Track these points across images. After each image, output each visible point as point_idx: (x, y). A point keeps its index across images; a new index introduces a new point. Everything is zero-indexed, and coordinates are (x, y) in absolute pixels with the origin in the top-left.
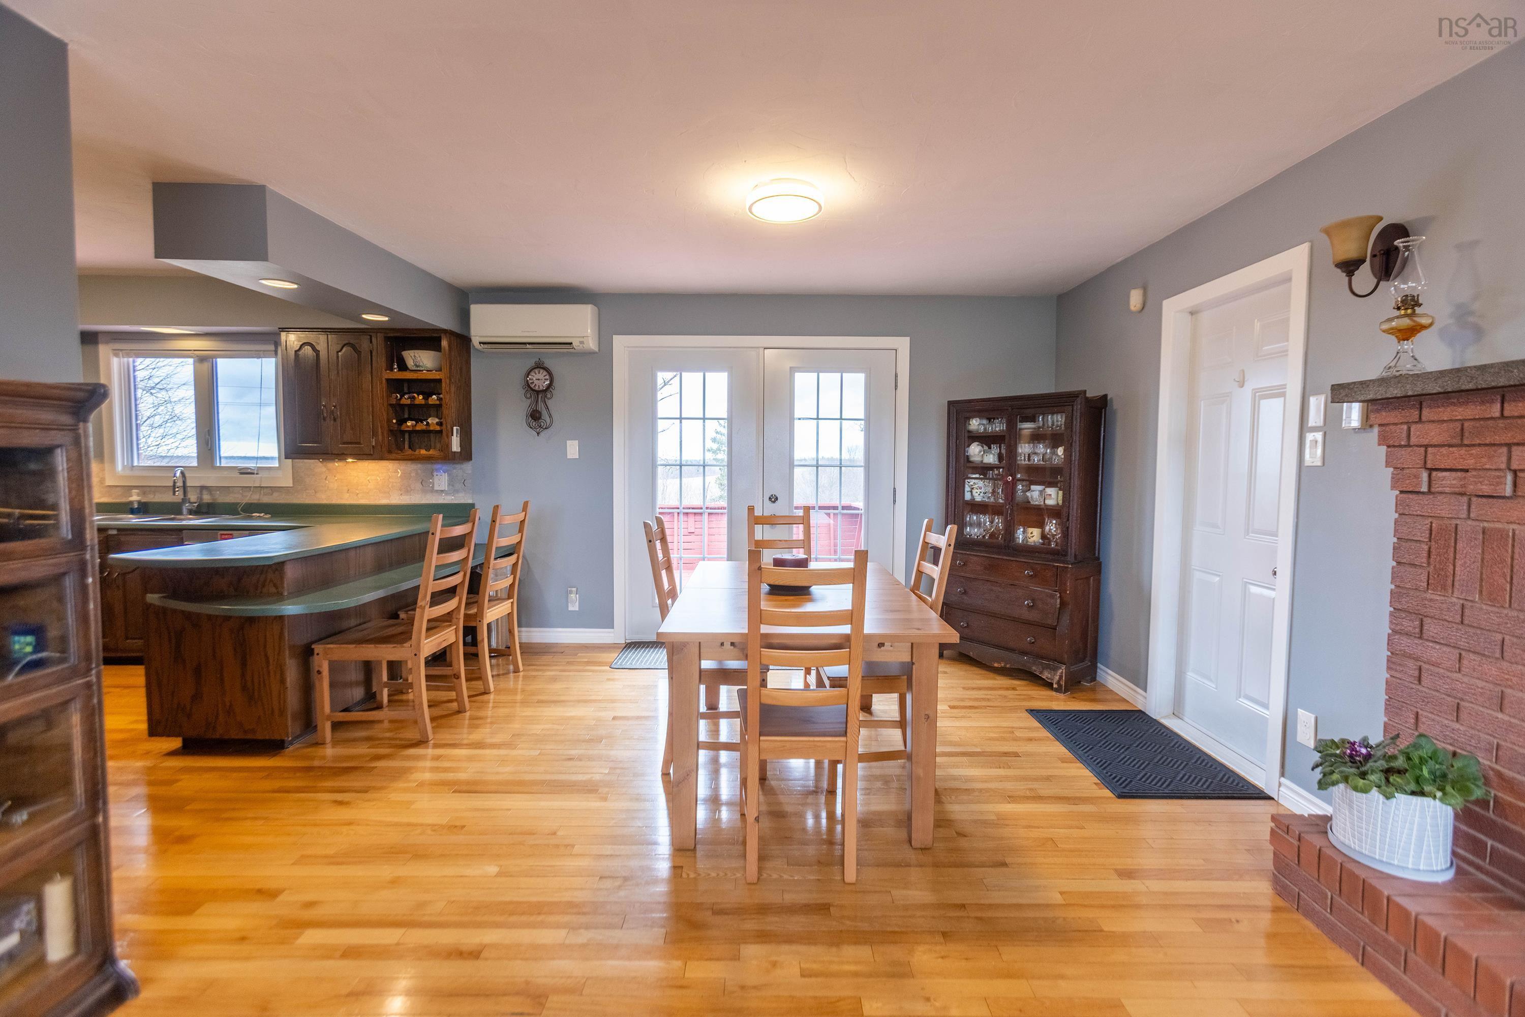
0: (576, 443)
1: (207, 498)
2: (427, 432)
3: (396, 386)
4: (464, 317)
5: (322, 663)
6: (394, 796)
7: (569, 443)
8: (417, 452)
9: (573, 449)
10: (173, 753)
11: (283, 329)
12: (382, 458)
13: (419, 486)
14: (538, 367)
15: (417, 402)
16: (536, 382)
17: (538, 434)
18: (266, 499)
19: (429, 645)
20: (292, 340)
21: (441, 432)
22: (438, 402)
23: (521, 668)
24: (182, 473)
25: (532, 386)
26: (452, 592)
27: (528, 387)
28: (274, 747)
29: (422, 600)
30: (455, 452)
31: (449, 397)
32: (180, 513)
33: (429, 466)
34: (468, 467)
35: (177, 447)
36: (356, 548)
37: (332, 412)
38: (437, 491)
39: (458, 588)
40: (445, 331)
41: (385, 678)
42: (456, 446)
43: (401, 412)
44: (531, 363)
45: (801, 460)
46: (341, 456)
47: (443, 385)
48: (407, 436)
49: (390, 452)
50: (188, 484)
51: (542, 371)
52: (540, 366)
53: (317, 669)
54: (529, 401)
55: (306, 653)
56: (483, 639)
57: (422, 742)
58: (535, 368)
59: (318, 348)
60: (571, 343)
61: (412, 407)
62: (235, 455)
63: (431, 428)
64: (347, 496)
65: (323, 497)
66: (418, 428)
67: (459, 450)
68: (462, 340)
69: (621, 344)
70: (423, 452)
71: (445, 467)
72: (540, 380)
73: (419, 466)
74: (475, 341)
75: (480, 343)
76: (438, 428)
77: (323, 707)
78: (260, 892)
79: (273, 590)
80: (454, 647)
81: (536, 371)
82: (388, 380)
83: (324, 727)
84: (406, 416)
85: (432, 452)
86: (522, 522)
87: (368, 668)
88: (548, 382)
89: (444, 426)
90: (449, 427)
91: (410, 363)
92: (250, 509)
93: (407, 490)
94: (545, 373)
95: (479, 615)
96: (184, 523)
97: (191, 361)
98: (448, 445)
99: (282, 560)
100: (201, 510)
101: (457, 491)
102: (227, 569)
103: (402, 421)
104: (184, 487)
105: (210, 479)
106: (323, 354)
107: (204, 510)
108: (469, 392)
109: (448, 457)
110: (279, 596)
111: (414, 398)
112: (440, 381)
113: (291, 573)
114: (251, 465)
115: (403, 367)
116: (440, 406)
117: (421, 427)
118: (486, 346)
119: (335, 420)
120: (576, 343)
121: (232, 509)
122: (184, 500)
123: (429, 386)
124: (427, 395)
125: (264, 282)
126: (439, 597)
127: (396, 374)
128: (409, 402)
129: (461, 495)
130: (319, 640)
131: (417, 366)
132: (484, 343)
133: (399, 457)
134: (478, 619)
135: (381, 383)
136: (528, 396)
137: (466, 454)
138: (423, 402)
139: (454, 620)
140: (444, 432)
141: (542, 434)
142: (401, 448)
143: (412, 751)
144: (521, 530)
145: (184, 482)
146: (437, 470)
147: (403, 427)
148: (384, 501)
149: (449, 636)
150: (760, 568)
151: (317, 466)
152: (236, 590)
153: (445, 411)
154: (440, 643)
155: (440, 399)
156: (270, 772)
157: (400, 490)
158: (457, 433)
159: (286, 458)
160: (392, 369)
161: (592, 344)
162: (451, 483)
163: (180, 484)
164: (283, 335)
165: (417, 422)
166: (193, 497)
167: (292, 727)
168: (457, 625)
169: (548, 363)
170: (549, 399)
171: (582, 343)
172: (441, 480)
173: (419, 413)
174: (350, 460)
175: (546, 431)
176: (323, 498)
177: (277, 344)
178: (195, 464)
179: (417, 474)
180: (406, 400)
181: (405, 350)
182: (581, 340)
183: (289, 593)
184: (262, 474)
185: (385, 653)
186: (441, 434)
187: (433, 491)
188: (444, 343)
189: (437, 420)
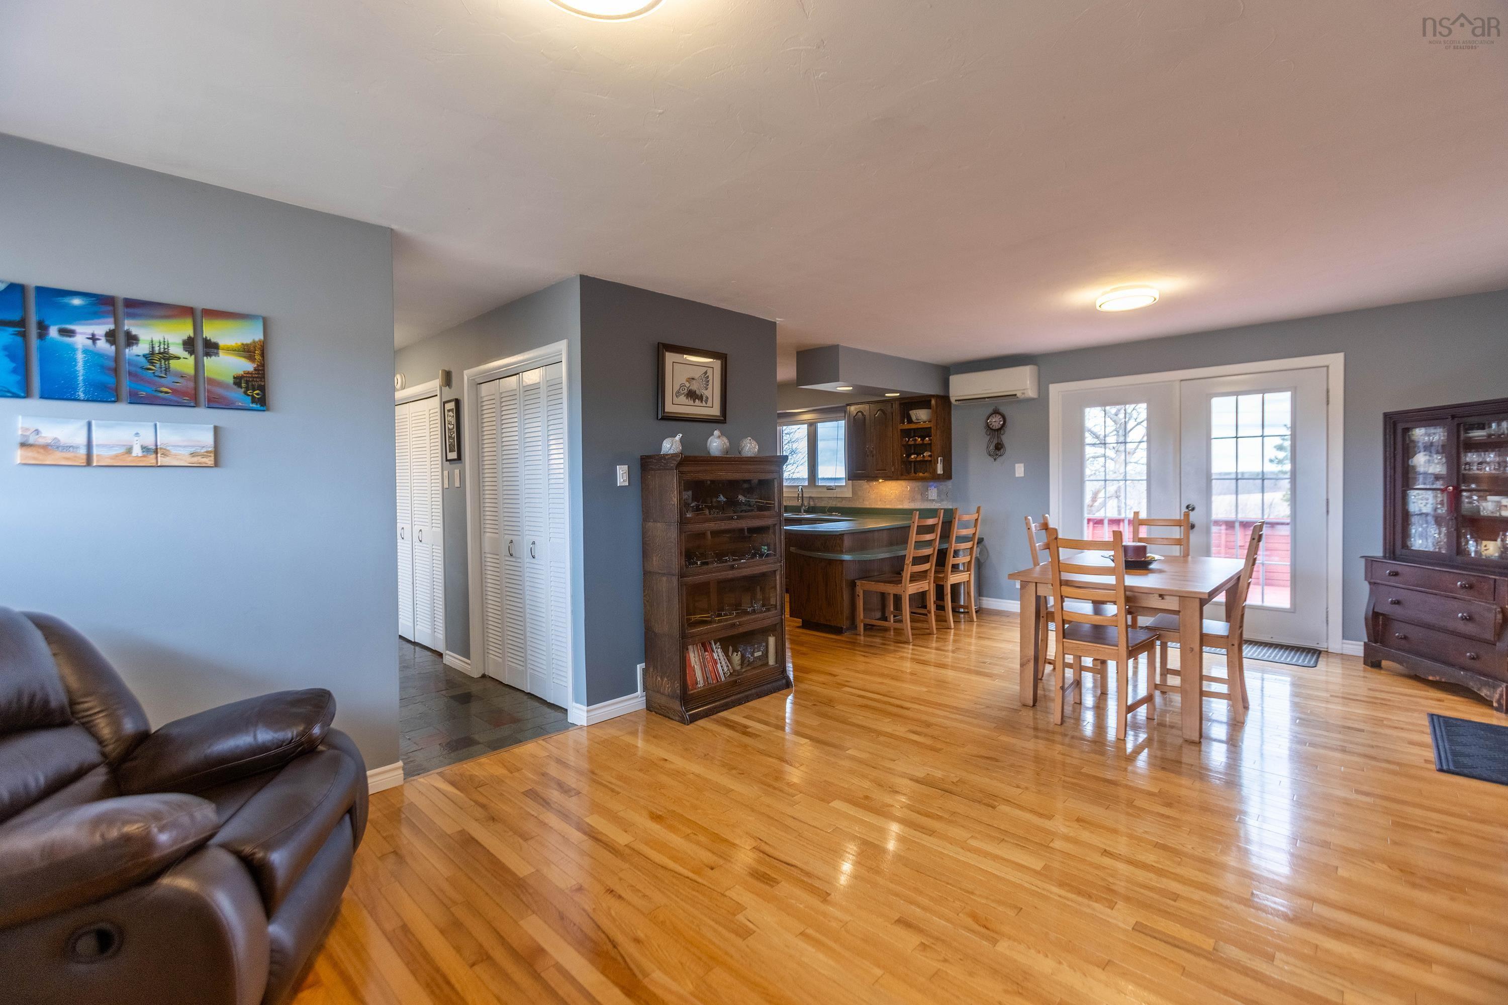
0: (1022, 465)
1: (812, 504)
2: (924, 462)
3: (907, 433)
4: (946, 384)
5: (860, 591)
6: (887, 658)
7: (1017, 465)
8: (917, 475)
9: (1020, 470)
10: (799, 627)
11: (848, 405)
12: (897, 479)
13: (919, 497)
14: (995, 413)
15: (917, 443)
16: (993, 424)
17: (995, 460)
18: (839, 505)
19: (912, 588)
20: (853, 409)
21: (931, 461)
22: (930, 442)
23: (975, 619)
24: (801, 489)
25: (991, 426)
26: (926, 559)
27: (988, 427)
28: (838, 631)
29: (908, 560)
30: (939, 474)
31: (937, 439)
32: (801, 512)
33: (926, 484)
34: (949, 484)
35: (794, 473)
36: (878, 530)
37: (872, 452)
38: (930, 500)
39: (931, 557)
40: (933, 396)
41: (892, 609)
42: (940, 470)
43: (910, 449)
44: (990, 410)
45: (1220, 474)
46: (875, 478)
47: (932, 430)
48: (913, 464)
49: (902, 475)
50: (804, 496)
51: (997, 415)
52: (996, 412)
53: (857, 593)
54: (989, 437)
55: (853, 585)
56: (947, 594)
57: (907, 643)
58: (993, 414)
59: (865, 414)
60: (1015, 395)
61: (916, 446)
62: (825, 477)
63: (926, 459)
64: (879, 503)
65: (867, 503)
66: (918, 459)
67: (942, 473)
68: (944, 400)
69: (1056, 391)
70: (921, 474)
71: (935, 484)
72: (996, 421)
73: (920, 483)
74: (953, 400)
75: (956, 401)
76: (930, 459)
77: (860, 616)
78: (830, 674)
79: (839, 549)
80: (928, 593)
81: (994, 415)
82: (901, 430)
83: (860, 626)
84: (913, 451)
85: (926, 474)
86: (977, 520)
87: (883, 596)
88: (1002, 423)
89: (933, 458)
90: (935, 458)
91: (914, 418)
92: (832, 510)
93: (913, 500)
94: (1000, 417)
95: (945, 578)
96: (802, 516)
97: (806, 425)
98: (935, 470)
99: (843, 533)
100: (810, 510)
101: (942, 500)
102: (820, 535)
103: (909, 456)
104: (802, 497)
105: (813, 493)
106: (867, 417)
107: (811, 510)
108: (950, 434)
109: (936, 478)
110: (842, 552)
111: (916, 440)
112: (931, 427)
113: (847, 542)
114: (832, 484)
115: (910, 421)
116: (930, 444)
117: (920, 458)
118: (960, 402)
119: (873, 456)
120: (1019, 394)
121: (822, 510)
122: (802, 504)
123: (925, 432)
124: (923, 438)
125: (838, 388)
126: (918, 560)
127: (906, 426)
128: (913, 443)
129: (945, 503)
130: (859, 579)
131: (918, 420)
132: (958, 400)
133: (907, 478)
134: (945, 580)
135: (897, 432)
136: (988, 433)
137: (948, 475)
138: (921, 442)
139: (928, 577)
140: (933, 462)
141: (998, 460)
142: (909, 473)
143: (900, 645)
144: (975, 526)
145: (802, 494)
146: (931, 486)
147: (910, 459)
148: (900, 507)
149: (925, 585)
150: (1056, 538)
151: (864, 484)
152: (824, 548)
153: (933, 448)
154: (918, 589)
155: (930, 440)
156: (836, 641)
157: (909, 499)
158: (941, 461)
159: (848, 480)
160: (904, 423)
161: (1031, 393)
162: (939, 495)
163: (800, 495)
164: (848, 407)
165: (918, 456)
166: (806, 503)
167: (845, 624)
168: (930, 580)
169: (1002, 409)
170: (1003, 435)
171: (1023, 393)
172: (933, 493)
173: (919, 449)
174: (880, 481)
175: (1000, 458)
176: (867, 505)
177: (845, 412)
178: (806, 484)
179: (919, 489)
180: (911, 442)
181: (912, 410)
182: (1023, 391)
183: (846, 551)
184: (838, 490)
185: (891, 589)
186: (932, 463)
187: (928, 500)
188: (933, 402)
189: (930, 453)
